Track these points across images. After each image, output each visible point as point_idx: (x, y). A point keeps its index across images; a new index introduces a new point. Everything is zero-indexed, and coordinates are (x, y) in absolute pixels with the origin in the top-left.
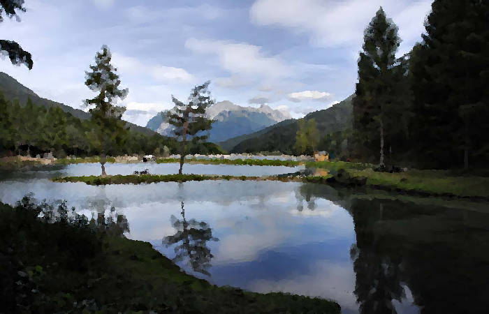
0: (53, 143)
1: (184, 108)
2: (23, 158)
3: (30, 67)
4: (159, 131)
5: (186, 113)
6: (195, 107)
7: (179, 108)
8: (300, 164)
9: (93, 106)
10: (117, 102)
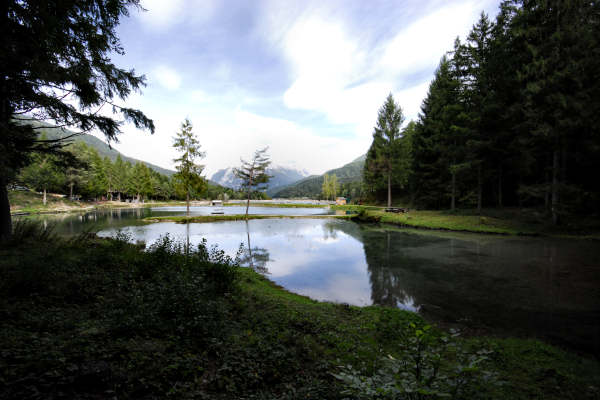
0: (139, 191)
1: (250, 167)
2: (115, 203)
3: (153, 132)
4: (220, 183)
5: (251, 170)
6: (256, 166)
7: (246, 166)
8: (326, 206)
9: (180, 164)
10: (197, 161)
